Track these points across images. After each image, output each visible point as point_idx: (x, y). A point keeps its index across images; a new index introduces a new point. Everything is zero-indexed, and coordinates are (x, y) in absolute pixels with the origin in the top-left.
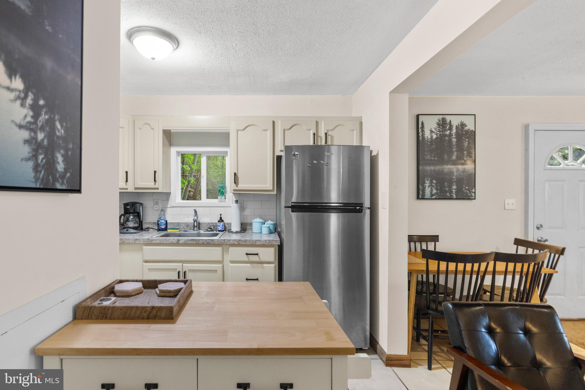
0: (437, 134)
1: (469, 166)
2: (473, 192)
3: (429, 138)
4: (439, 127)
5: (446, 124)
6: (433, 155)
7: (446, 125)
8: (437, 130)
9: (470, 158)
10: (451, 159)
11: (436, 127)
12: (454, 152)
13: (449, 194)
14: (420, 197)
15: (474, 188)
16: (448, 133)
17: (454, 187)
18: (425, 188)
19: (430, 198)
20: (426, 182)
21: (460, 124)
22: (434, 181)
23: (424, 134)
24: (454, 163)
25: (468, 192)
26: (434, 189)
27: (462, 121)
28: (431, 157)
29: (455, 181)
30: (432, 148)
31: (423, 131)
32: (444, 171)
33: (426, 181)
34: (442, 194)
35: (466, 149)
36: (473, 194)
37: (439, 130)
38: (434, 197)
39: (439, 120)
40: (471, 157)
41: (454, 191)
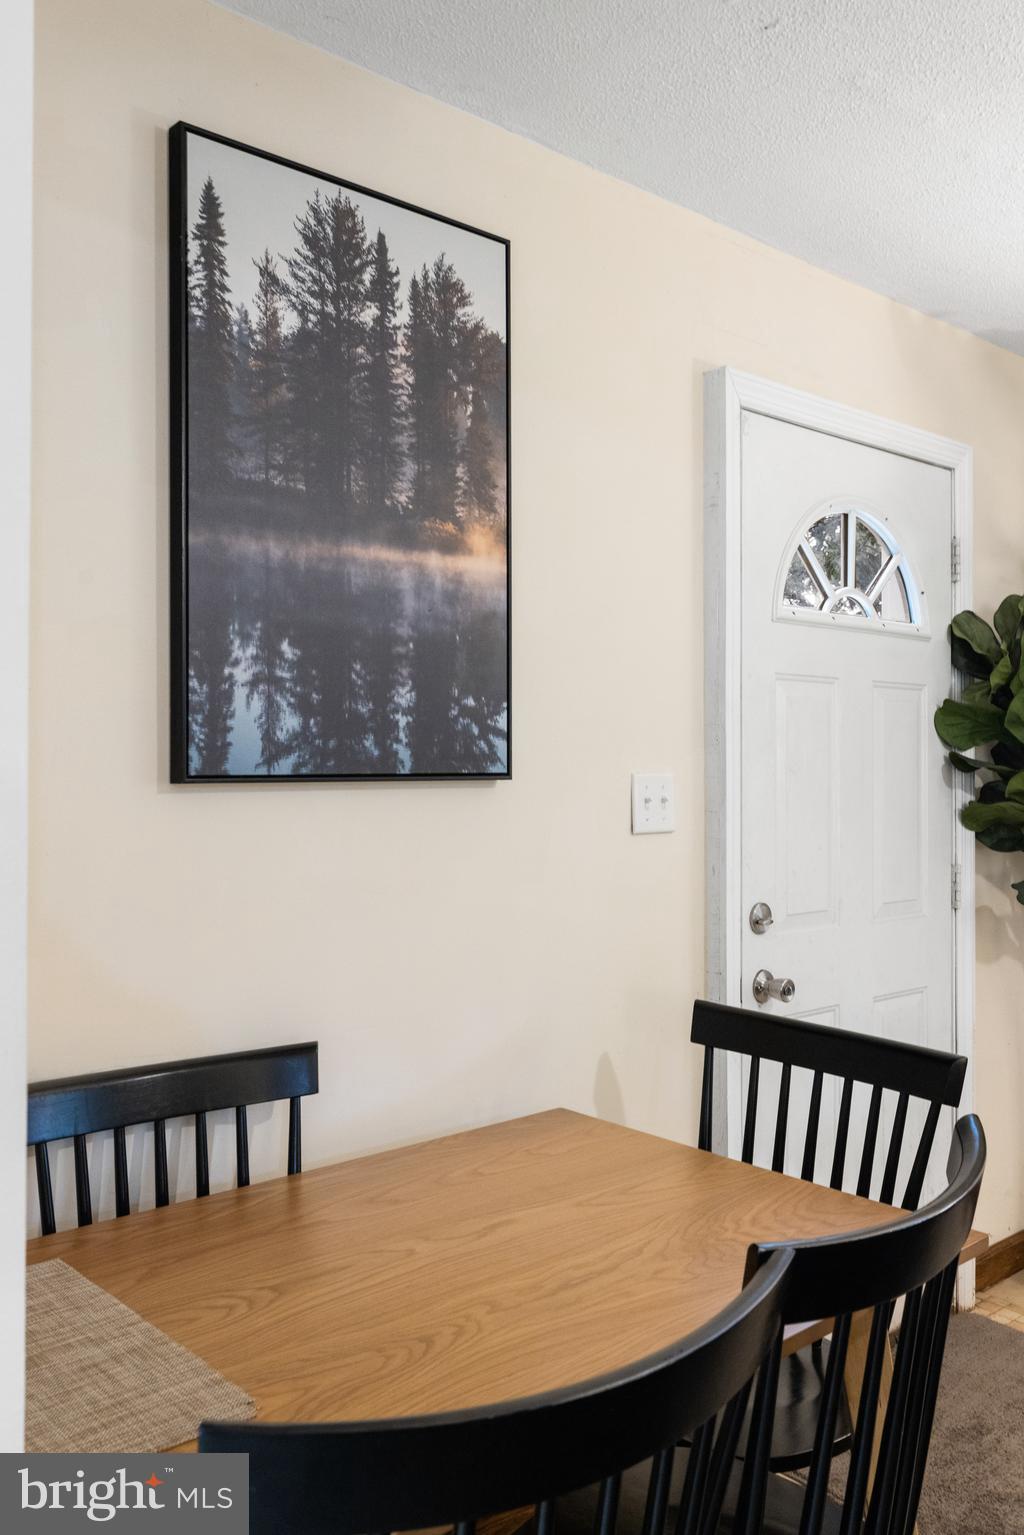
0: (303, 311)
1: (479, 565)
2: (497, 732)
3: (254, 327)
4: (315, 262)
5: (357, 250)
6: (279, 459)
7: (357, 262)
8: (303, 281)
9: (483, 512)
10: (388, 502)
11: (299, 259)
12: (402, 454)
13: (377, 743)
14: (195, 763)
15: (505, 705)
16: (368, 314)
17: (404, 696)
18: (228, 697)
19: (263, 771)
20: (237, 653)
21: (432, 275)
22: (285, 647)
23: (224, 288)
24: (406, 537)
25: (476, 731)
26: (284, 704)
27: (447, 262)
28: (269, 466)
29: (405, 656)
30: (273, 399)
31: (213, 260)
32: (349, 581)
33: (237, 643)
34: (332, 743)
35: (464, 452)
36: (500, 745)
37: (315, 281)
38: (285, 766)
39: (315, 211)
40: (488, 505)
41: (403, 720)
